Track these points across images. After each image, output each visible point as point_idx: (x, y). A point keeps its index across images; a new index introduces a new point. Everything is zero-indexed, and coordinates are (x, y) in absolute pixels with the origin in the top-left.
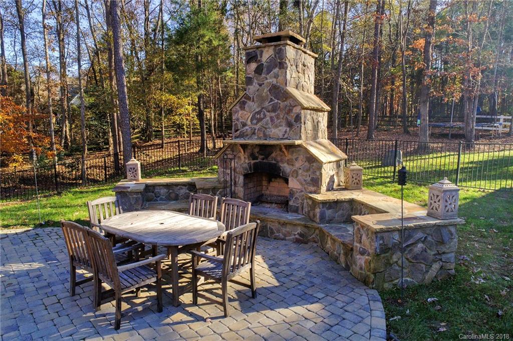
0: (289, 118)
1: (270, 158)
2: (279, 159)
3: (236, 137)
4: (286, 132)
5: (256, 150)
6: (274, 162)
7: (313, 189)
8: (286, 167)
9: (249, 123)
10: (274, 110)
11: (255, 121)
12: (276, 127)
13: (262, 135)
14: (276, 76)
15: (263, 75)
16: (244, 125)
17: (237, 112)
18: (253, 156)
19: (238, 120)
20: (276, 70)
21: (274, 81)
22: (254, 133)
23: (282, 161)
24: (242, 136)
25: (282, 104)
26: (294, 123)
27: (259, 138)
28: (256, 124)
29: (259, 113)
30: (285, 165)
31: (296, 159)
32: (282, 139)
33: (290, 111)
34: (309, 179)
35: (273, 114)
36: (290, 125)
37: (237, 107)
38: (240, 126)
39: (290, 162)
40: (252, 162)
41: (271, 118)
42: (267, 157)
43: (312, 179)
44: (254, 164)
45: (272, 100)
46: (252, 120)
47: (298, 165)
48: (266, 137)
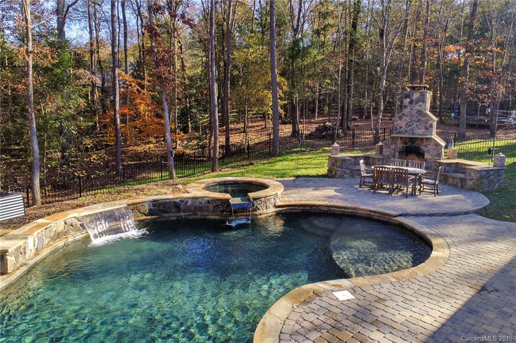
0: (427, 126)
1: (415, 144)
2: (420, 144)
3: (395, 133)
4: (424, 132)
5: (407, 140)
6: (417, 146)
7: (437, 158)
8: (423, 148)
9: (404, 127)
10: (418, 121)
11: (407, 126)
12: (419, 129)
13: (411, 133)
14: (420, 106)
15: (413, 105)
16: (401, 128)
17: (397, 121)
18: (405, 143)
19: (397, 125)
20: (421, 103)
21: (419, 108)
22: (406, 132)
23: (422, 145)
24: (399, 133)
25: (423, 119)
26: (429, 128)
27: (410, 134)
28: (408, 127)
29: (410, 122)
30: (423, 147)
31: (429, 145)
32: (422, 135)
33: (427, 122)
34: (435, 154)
35: (418, 123)
36: (427, 129)
37: (398, 119)
38: (398, 128)
39: (426, 146)
40: (405, 146)
41: (417, 125)
42: (413, 143)
43: (437, 154)
44: (406, 147)
45: (417, 117)
46: (405, 125)
47: (430, 147)
48: (413, 134)
